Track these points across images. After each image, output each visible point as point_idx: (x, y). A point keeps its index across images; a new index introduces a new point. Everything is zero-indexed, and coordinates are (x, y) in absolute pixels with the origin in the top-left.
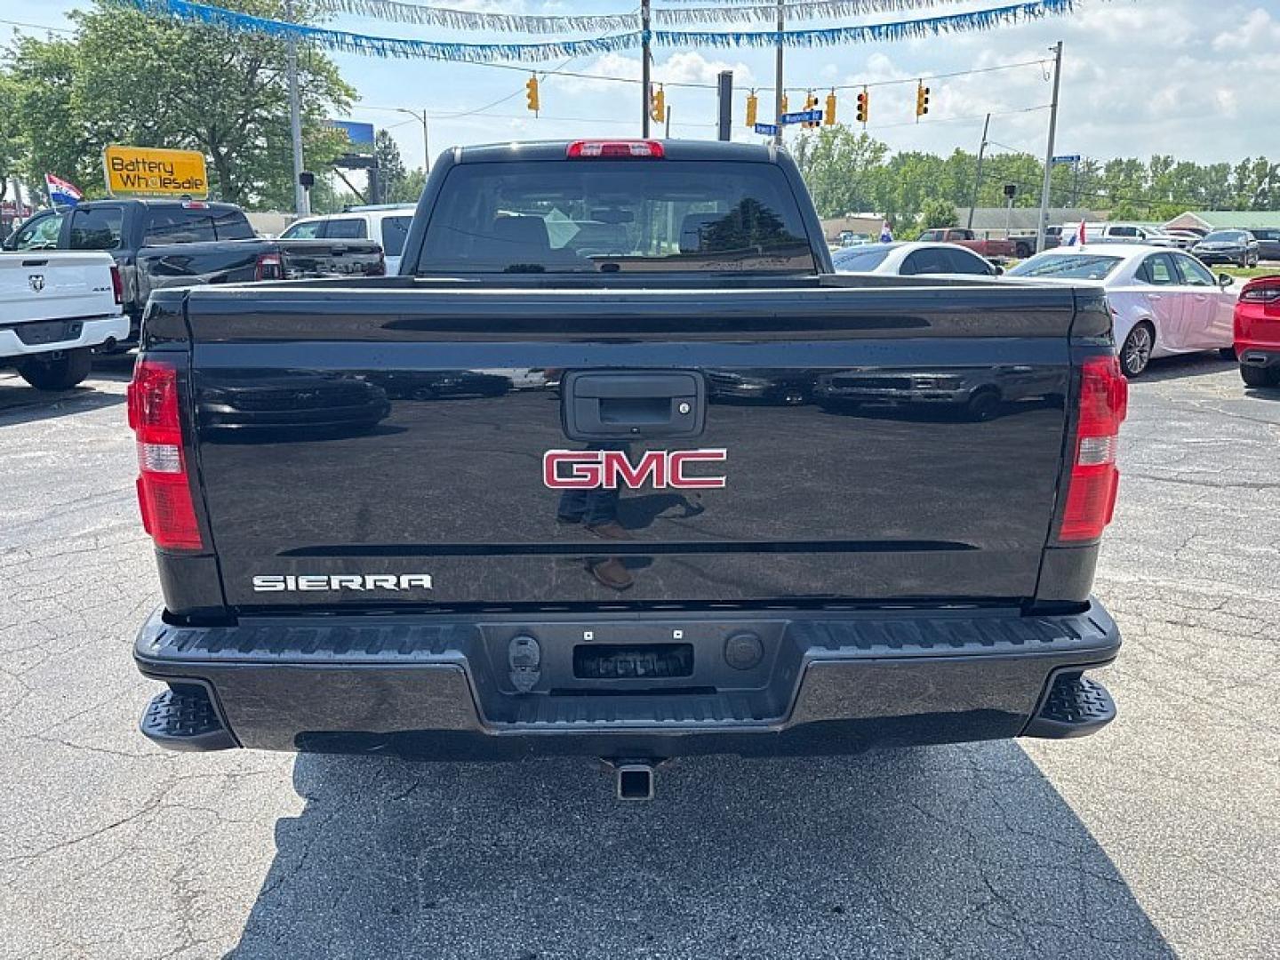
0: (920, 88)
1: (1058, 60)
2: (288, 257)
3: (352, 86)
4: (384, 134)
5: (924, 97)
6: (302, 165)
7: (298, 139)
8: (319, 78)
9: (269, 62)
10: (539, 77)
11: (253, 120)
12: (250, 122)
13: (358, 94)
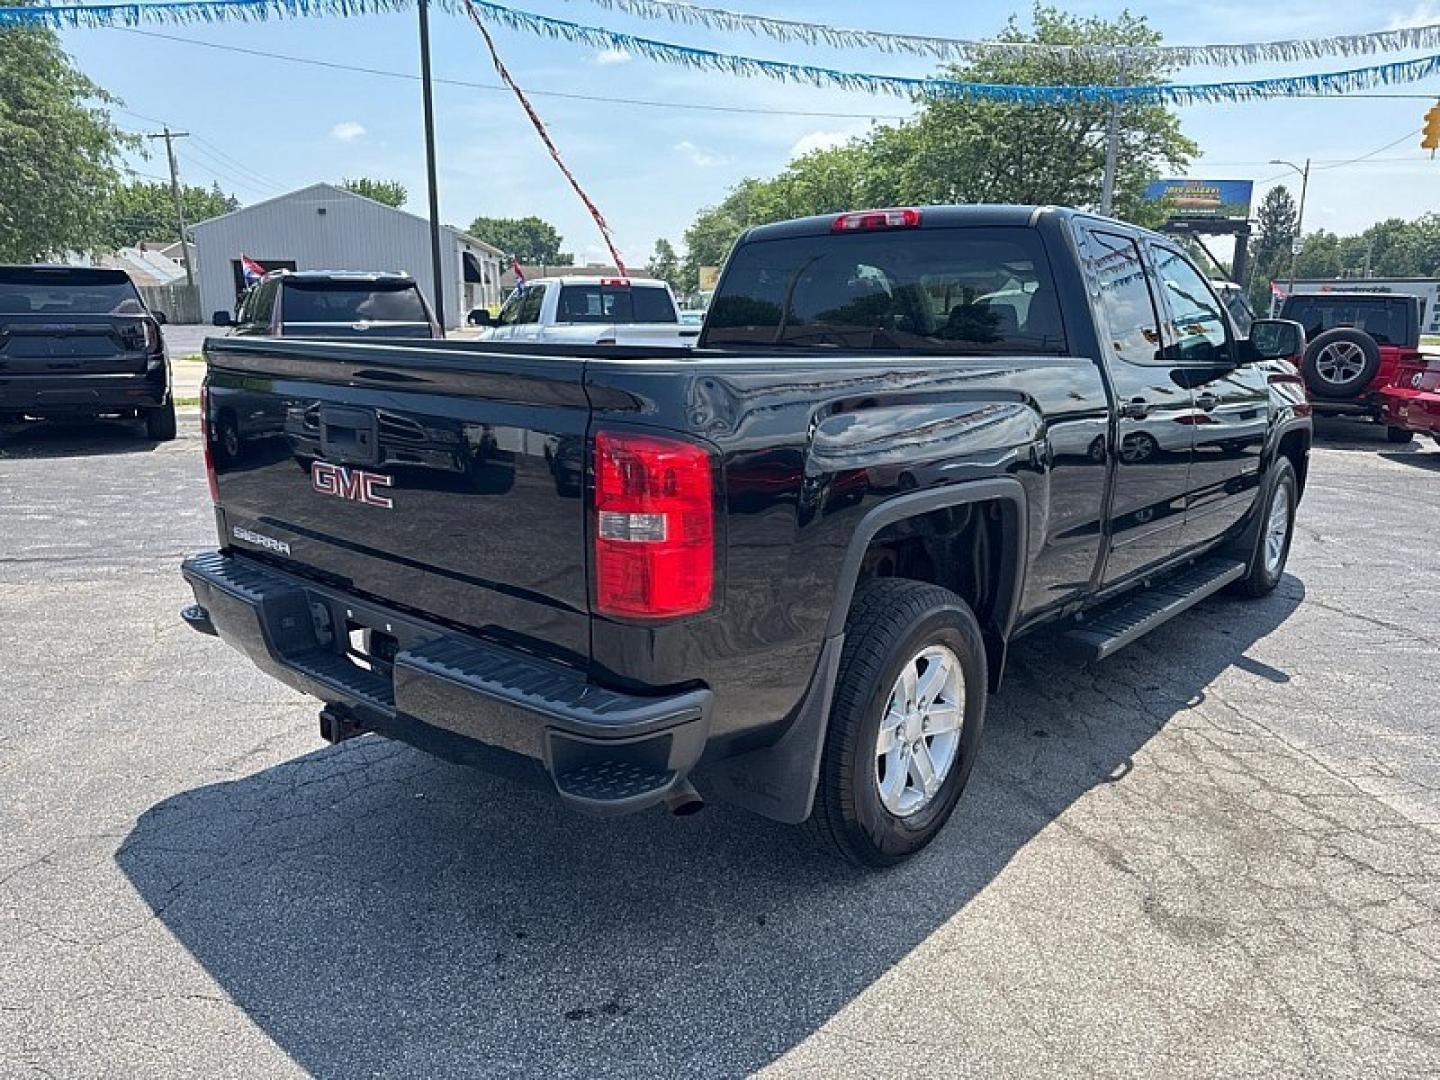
3: (1194, 140)
4: (1281, 190)
8: (1155, 136)
13: (1199, 149)
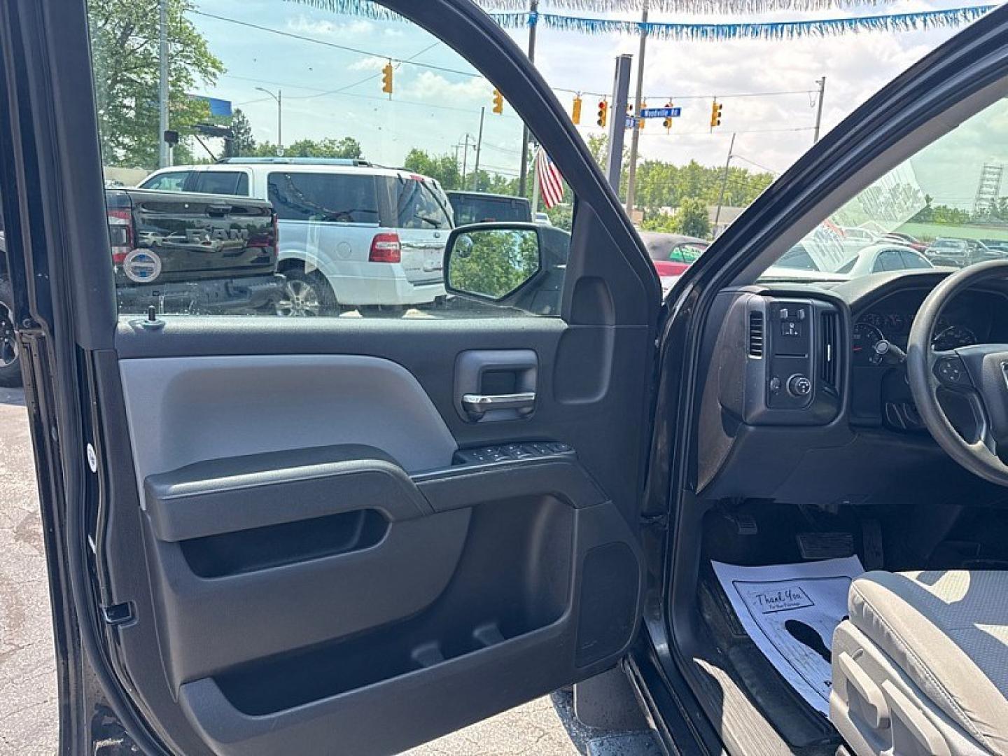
0: (715, 104)
1: (822, 91)
2: (146, 214)
3: (218, 59)
4: (238, 111)
5: (717, 111)
6: (168, 124)
7: (165, 100)
8: (188, 49)
9: (141, 30)
10: (394, 64)
11: (122, 81)
12: (118, 82)
13: (223, 67)
